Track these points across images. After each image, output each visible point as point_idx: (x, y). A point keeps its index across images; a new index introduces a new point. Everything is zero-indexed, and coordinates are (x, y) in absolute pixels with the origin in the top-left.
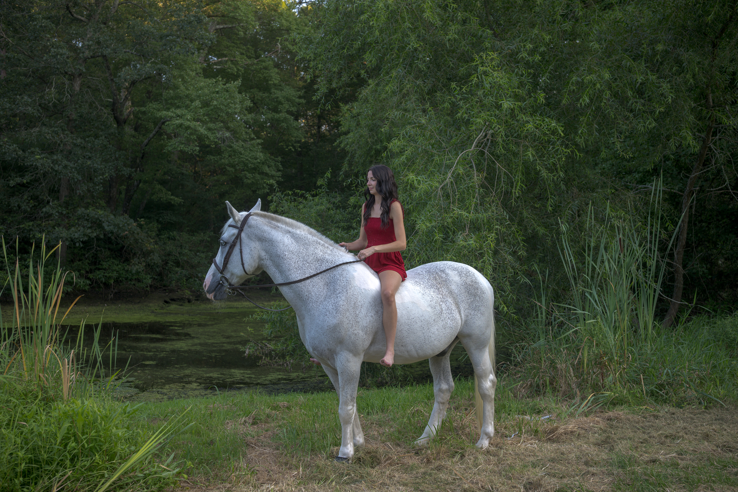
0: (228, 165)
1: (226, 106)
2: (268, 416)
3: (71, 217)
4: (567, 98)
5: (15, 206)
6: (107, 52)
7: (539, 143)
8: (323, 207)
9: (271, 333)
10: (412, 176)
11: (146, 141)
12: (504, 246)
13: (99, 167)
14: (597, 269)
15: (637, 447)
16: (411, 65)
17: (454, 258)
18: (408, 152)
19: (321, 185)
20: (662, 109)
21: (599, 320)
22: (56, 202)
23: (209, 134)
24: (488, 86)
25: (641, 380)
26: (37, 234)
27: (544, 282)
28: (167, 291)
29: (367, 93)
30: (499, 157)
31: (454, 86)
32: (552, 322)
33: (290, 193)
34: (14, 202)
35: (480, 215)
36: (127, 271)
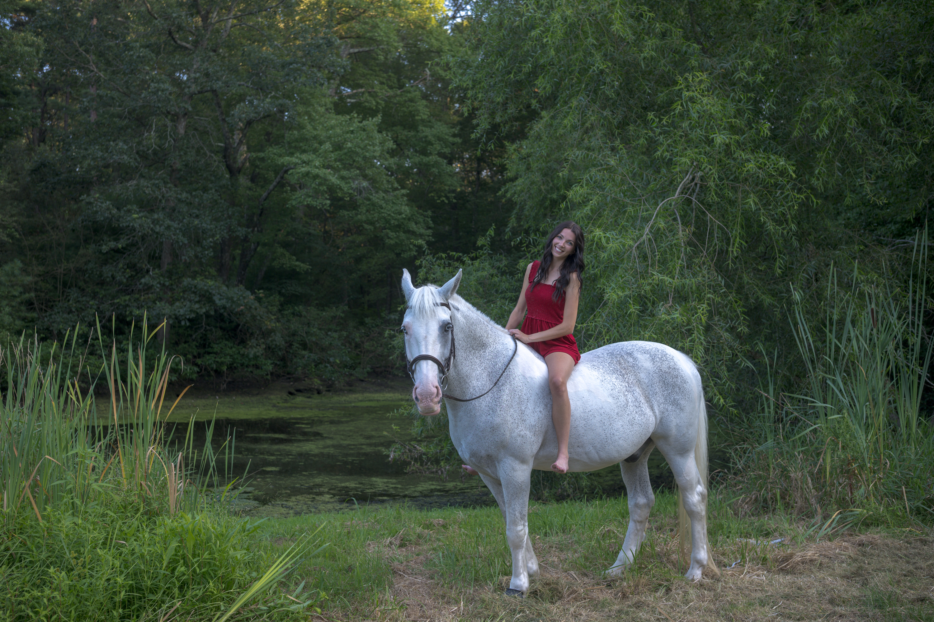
0: (365, 222)
1: (362, 149)
2: (419, 536)
3: (174, 289)
4: (799, 129)
5: (108, 277)
6: (218, 86)
7: (764, 187)
8: (485, 273)
9: (422, 432)
10: (598, 232)
11: (265, 195)
12: (719, 321)
13: (209, 227)
14: (842, 349)
15: (899, 582)
16: (595, 92)
17: (654, 336)
18: (594, 201)
19: (483, 246)
20: (926, 141)
21: (846, 415)
22: (157, 271)
23: (343, 184)
24: (695, 116)
25: (903, 494)
26: (135, 310)
27: (771, 366)
28: (292, 380)
29: (540, 129)
30: (710, 206)
31: (652, 117)
32: (782, 419)
33: (444, 255)
34: (107, 271)
35: (688, 281)
36: (243, 355)
